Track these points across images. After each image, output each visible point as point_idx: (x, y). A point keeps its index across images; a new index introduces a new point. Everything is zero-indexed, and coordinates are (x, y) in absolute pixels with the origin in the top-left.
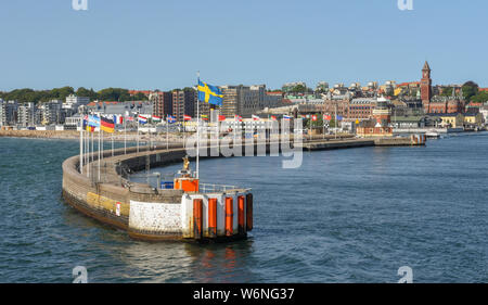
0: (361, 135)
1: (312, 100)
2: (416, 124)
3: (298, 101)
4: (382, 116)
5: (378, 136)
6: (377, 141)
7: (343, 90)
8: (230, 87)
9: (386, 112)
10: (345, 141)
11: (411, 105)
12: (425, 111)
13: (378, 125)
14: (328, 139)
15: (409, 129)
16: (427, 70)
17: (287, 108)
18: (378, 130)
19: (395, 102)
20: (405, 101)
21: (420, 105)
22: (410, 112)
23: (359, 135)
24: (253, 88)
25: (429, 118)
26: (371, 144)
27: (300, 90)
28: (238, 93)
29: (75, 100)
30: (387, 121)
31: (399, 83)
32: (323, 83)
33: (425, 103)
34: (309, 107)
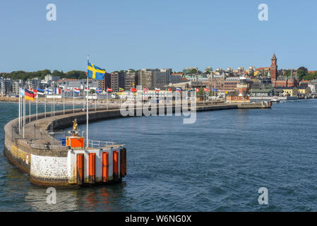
0: (229, 101)
1: (200, 78)
2: (267, 94)
3: (191, 79)
4: (243, 89)
5: (240, 102)
6: (239, 106)
7: (221, 72)
8: (147, 70)
9: (246, 86)
10: (218, 105)
11: (264, 82)
12: (273, 85)
13: (241, 95)
14: (206, 104)
15: (261, 98)
16: (275, 59)
17: (184, 83)
18: (240, 98)
19: (254, 80)
20: (260, 79)
21: (270, 82)
22: (263, 86)
23: (227, 101)
24: (162, 71)
25: (275, 90)
26: (235, 107)
27: (194, 72)
28: (152, 74)
29: (51, 78)
30: (247, 92)
31: (258, 68)
32: (209, 67)
33: (273, 81)
34: (198, 83)
